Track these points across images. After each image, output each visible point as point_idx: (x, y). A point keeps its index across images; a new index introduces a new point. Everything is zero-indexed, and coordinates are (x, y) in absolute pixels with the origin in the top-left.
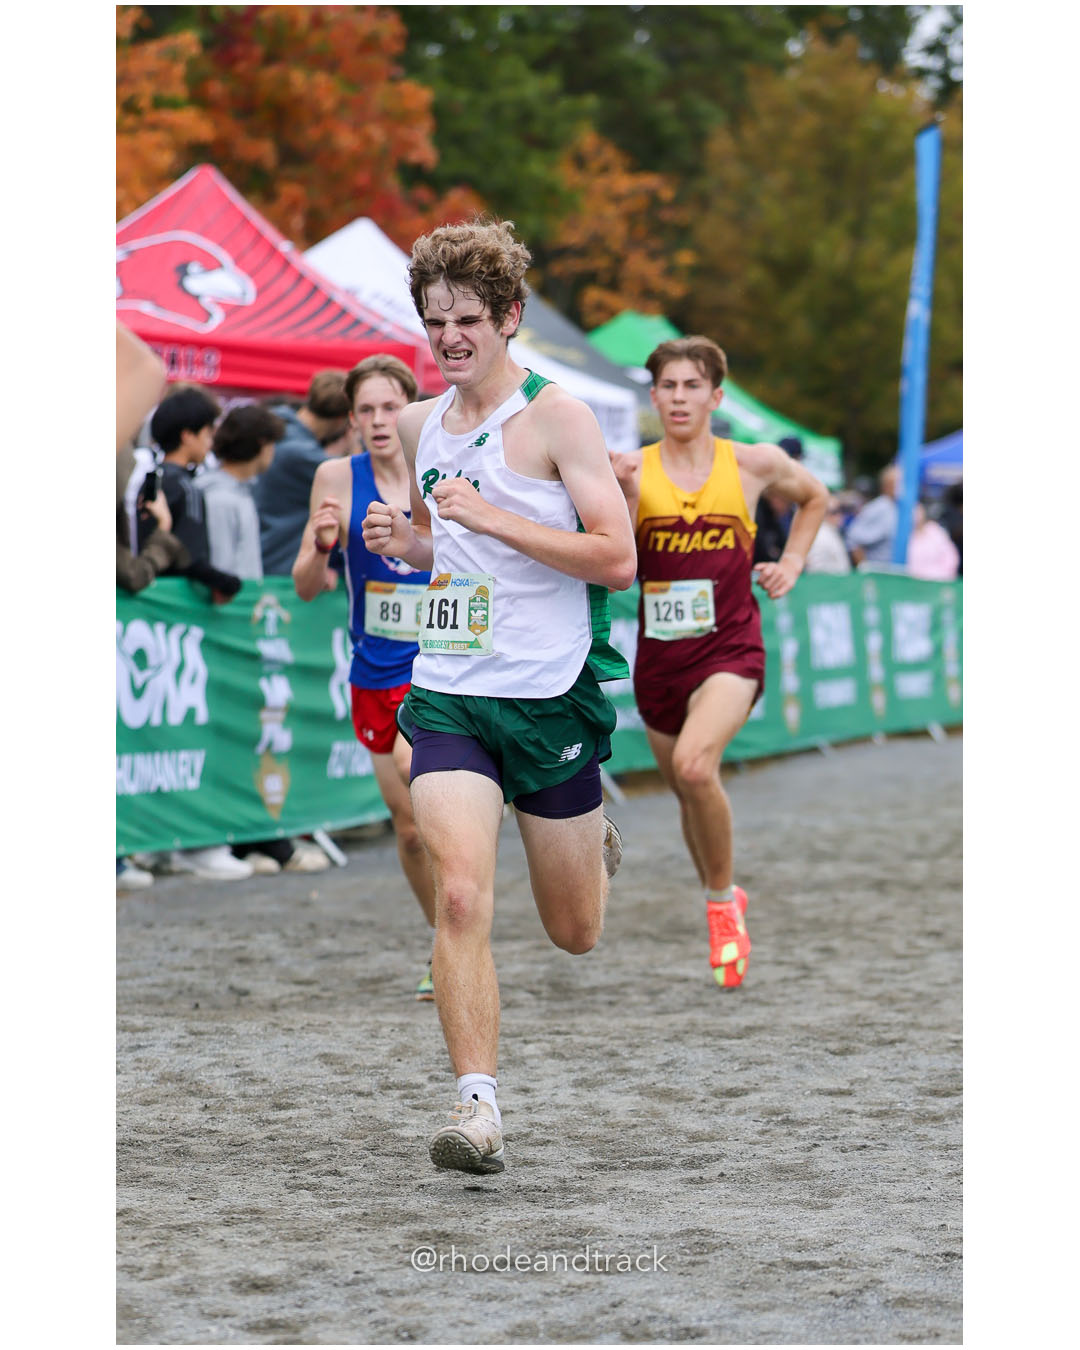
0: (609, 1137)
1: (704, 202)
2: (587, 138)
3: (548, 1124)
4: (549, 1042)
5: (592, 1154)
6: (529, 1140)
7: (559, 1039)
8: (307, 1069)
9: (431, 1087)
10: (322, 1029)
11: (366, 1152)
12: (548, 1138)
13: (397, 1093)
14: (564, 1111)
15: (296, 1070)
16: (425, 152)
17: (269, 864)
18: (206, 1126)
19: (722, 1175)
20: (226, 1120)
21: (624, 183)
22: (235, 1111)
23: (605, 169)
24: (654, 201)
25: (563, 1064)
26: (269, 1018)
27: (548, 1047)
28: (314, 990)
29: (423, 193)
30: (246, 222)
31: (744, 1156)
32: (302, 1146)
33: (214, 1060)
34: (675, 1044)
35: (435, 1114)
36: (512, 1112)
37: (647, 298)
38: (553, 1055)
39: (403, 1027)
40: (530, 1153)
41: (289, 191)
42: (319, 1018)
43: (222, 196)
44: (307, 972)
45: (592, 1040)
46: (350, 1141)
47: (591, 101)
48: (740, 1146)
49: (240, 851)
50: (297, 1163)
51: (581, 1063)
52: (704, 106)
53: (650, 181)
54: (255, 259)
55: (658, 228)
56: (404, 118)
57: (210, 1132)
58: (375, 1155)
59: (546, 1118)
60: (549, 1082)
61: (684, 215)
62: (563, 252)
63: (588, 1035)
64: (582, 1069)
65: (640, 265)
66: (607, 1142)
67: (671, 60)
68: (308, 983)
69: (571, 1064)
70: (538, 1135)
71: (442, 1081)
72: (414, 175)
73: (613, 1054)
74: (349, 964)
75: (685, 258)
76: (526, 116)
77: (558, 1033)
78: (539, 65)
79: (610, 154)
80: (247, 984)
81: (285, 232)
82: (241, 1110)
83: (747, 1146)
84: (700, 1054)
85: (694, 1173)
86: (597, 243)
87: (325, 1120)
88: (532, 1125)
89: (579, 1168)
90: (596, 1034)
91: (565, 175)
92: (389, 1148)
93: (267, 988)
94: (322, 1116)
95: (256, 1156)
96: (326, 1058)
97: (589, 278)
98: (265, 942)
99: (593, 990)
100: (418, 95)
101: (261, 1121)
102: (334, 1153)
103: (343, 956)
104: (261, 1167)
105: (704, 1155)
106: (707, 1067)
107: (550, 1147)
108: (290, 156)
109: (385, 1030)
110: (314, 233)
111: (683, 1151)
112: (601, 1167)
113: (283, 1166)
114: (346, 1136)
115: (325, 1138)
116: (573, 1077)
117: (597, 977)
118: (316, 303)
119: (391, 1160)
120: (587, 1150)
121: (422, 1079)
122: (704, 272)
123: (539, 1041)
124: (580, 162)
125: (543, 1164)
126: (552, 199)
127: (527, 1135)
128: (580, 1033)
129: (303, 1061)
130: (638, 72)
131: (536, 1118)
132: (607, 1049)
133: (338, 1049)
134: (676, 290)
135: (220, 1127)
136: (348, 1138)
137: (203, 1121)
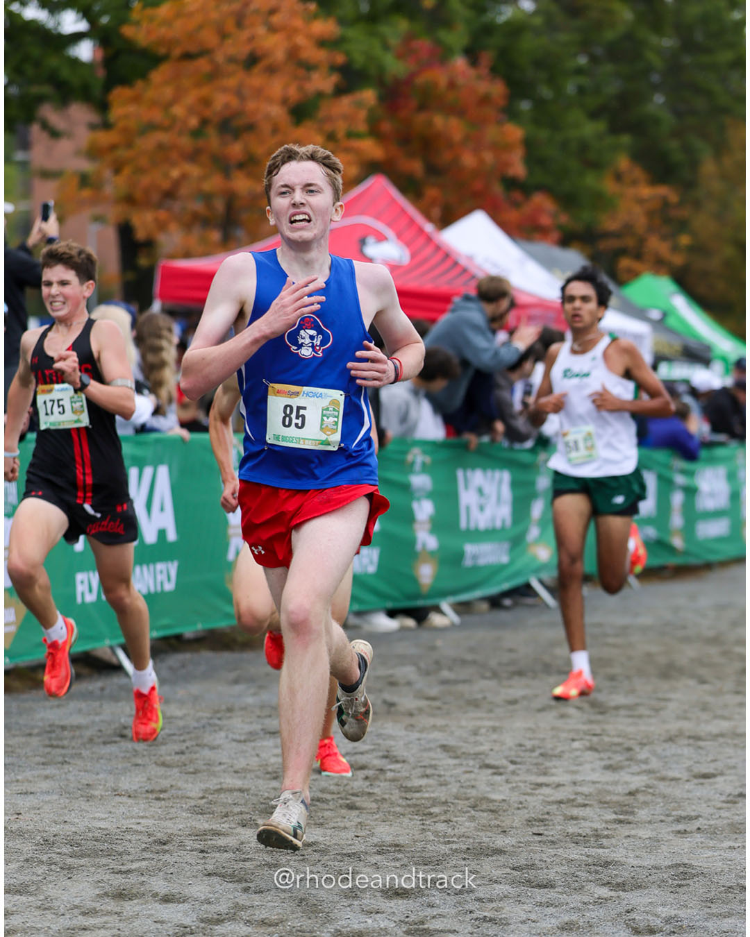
0: (626, 803)
1: (697, 204)
2: (623, 162)
3: (587, 793)
4: (588, 740)
5: (616, 813)
6: (575, 803)
7: (595, 739)
8: (432, 754)
9: (512, 767)
10: (442, 729)
11: (469, 809)
12: (586, 802)
13: (490, 771)
14: (597, 785)
15: (425, 754)
16: (518, 169)
17: (410, 622)
18: (367, 790)
19: (699, 829)
20: (379, 786)
21: (646, 191)
22: (386, 780)
23: (634, 183)
24: (665, 204)
25: (596, 755)
26: (408, 721)
27: (588, 744)
28: (437, 704)
29: (517, 195)
30: (403, 211)
31: (713, 817)
32: (428, 803)
33: (372, 747)
34: (670, 743)
35: (514, 785)
36: (563, 785)
37: (660, 265)
38: (592, 749)
39: (494, 729)
40: (576, 812)
41: (431, 192)
42: (440, 722)
43: (389, 194)
44: (434, 691)
45: (616, 740)
46: (459, 802)
47: (626, 139)
48: (711, 810)
49: (392, 614)
50: (424, 815)
51: (609, 754)
52: (699, 144)
53: (662, 191)
54: (410, 235)
55: (667, 221)
56: (506, 147)
57: (369, 793)
58: (474, 810)
59: (585, 789)
60: (588, 766)
61: (685, 213)
62: (607, 235)
63: (613, 736)
64: (609, 758)
65: (656, 245)
66: (625, 806)
67: (678, 114)
68: (433, 699)
69: (602, 755)
70: (580, 800)
71: (520, 763)
72: (511, 184)
73: (629, 749)
74: (460, 687)
75: (685, 240)
76: (584, 147)
77: (595, 735)
78: (594, 115)
79: (638, 173)
80: (394, 699)
81: (429, 218)
82: (390, 780)
83: (715, 811)
84: (686, 751)
85: (681, 827)
86: (628, 229)
87: (443, 788)
88: (577, 794)
89: (606, 822)
90: (619, 736)
91: (608, 186)
92: (484, 807)
93: (407, 702)
94: (441, 785)
95: (398, 809)
96: (445, 748)
97: (622, 252)
98: (407, 672)
99: (617, 708)
100: (515, 132)
101: (402, 787)
102: (449, 809)
103: (456, 682)
104: (401, 817)
105: (688, 816)
106: (690, 759)
107: (588, 809)
108: (433, 170)
109: (483, 731)
110: (447, 219)
111: (674, 813)
112: (621, 822)
113: (416, 817)
114: (457, 798)
115: (443, 800)
116: (603, 763)
117: (619, 699)
118: (448, 264)
119: (485, 814)
120: (612, 810)
121: (505, 762)
122: (697, 249)
123: (582, 739)
124: (618, 177)
125: (583, 819)
126: (600, 201)
127: (573, 800)
128: (608, 735)
129: (430, 749)
130: (656, 121)
131: (579, 789)
132: (626, 746)
133: (452, 742)
134: (678, 260)
135: (376, 790)
136: (458, 799)
137: (364, 786)
